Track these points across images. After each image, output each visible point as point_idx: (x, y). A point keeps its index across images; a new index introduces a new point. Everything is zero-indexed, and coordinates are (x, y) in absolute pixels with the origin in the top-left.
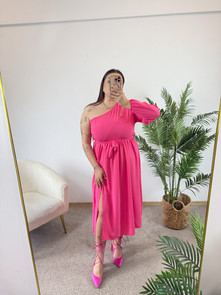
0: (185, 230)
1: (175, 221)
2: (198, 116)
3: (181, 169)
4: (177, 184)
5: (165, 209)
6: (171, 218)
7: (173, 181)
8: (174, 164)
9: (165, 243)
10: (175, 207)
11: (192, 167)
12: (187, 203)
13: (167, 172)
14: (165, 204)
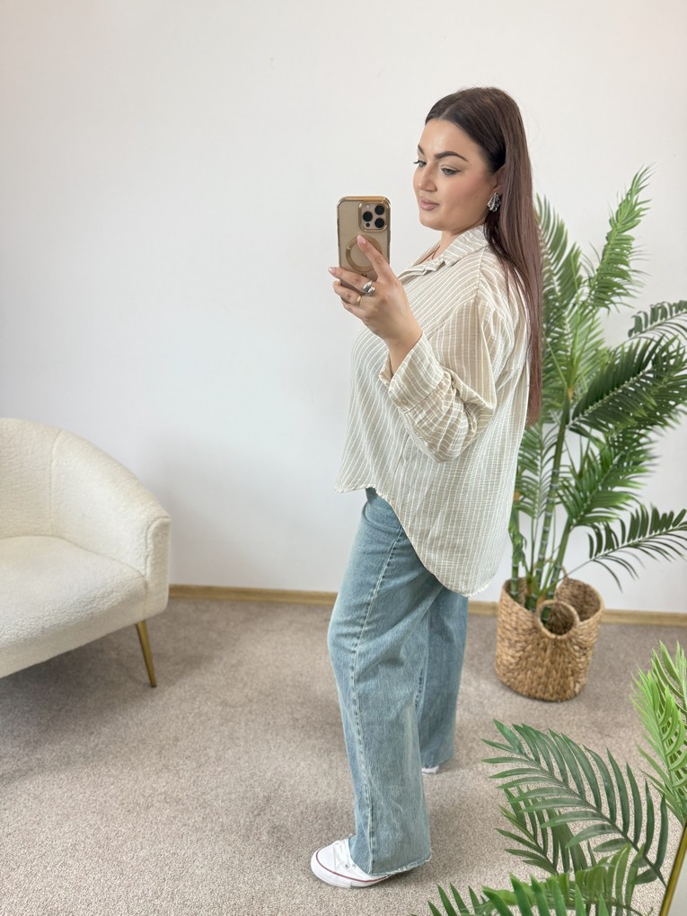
0: (573, 706)
1: (541, 671)
2: (654, 311)
3: (577, 493)
4: (558, 543)
5: (508, 627)
6: (527, 659)
7: (545, 533)
8: (553, 473)
9: (521, 752)
10: (544, 622)
11: (617, 489)
12: (586, 613)
13: (526, 500)
14: (510, 611)
